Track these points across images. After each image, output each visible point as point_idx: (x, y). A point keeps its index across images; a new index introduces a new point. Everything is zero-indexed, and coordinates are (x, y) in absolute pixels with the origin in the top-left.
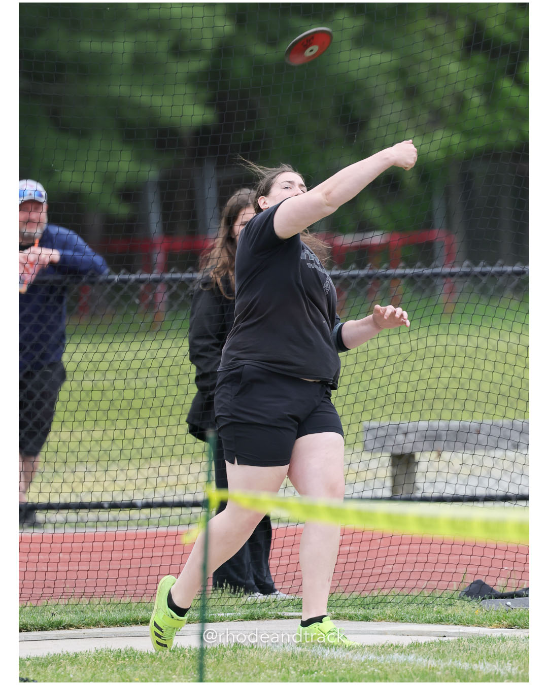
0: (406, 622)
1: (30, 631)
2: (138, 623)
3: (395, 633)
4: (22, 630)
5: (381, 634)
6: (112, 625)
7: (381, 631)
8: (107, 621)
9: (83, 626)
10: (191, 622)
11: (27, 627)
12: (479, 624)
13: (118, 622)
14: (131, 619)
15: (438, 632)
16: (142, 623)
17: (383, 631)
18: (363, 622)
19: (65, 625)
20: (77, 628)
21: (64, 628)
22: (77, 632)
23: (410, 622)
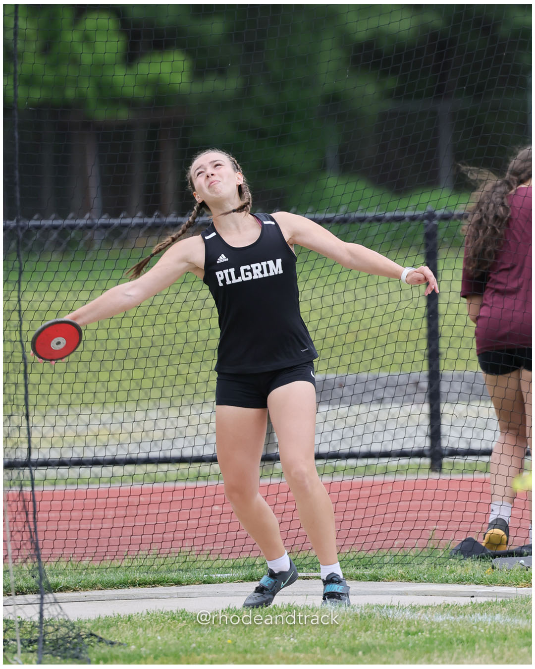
0: (421, 581)
1: (26, 594)
2: (136, 585)
3: (417, 594)
4: (18, 593)
5: (402, 595)
6: (109, 587)
7: (401, 591)
8: (103, 583)
9: (80, 589)
10: (190, 583)
11: (23, 590)
12: (504, 584)
13: (116, 584)
14: (129, 581)
15: (464, 592)
16: (139, 585)
17: (404, 591)
18: (372, 582)
19: (62, 587)
20: (74, 590)
21: (61, 590)
22: (76, 594)
23: (426, 582)
